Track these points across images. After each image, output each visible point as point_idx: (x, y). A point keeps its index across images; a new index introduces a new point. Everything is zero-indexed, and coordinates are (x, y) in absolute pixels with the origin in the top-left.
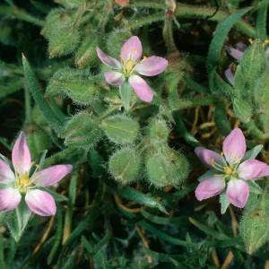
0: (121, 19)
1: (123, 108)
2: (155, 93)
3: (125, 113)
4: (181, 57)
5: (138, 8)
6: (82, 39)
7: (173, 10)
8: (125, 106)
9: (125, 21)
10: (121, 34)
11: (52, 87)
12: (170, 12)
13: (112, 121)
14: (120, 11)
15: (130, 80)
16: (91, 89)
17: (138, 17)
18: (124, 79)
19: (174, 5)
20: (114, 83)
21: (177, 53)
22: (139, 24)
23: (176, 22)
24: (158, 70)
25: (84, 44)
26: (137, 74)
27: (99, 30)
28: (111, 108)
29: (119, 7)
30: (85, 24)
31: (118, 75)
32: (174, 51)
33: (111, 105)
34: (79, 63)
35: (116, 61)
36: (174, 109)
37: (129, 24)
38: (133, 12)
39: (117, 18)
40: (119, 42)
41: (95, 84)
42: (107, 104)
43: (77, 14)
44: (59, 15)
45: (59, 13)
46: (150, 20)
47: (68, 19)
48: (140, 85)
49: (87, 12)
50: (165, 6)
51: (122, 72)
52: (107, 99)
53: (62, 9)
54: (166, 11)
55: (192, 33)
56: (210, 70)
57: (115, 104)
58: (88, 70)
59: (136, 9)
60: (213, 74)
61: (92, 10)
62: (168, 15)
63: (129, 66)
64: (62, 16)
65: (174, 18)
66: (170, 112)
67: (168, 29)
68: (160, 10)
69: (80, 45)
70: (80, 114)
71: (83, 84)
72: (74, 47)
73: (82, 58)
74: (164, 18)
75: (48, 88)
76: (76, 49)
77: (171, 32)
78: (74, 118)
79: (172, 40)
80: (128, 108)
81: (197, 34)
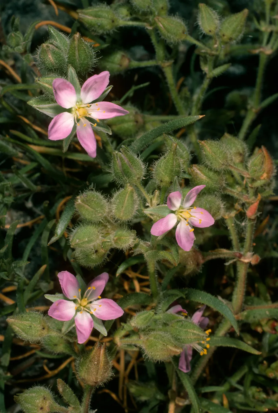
0: (235, 209)
1: (148, 207)
2: (160, 238)
3: (142, 208)
4: (198, 265)
5: (245, 227)
6: (216, 172)
7: (242, 260)
8: (148, 209)
9: (233, 214)
10: (219, 209)
11: (172, 142)
12: (241, 256)
13: (132, 196)
14: (243, 209)
15: (172, 215)
16: (167, 179)
17: (237, 226)
18: (174, 209)
19: (246, 261)
20: (170, 200)
21: (202, 261)
22: (231, 225)
23: (231, 262)
24: (181, 242)
25: (211, 174)
26: (178, 222)
27: (224, 189)
28: (148, 197)
29: (246, 208)
30: (233, 176)
31: (177, 203)
32: (203, 259)
33: (151, 196)
34: (194, 168)
35: (191, 203)
36: (145, 255)
37: (231, 218)
38: (242, 221)
39: (237, 206)
40: (210, 207)
41: (171, 183)
42: (153, 193)
43: (241, 168)
44: (241, 151)
45: (244, 152)
46: (234, 237)
47: (237, 159)
48: (167, 224)
49: (243, 178)
50: (246, 252)
51: (181, 207)
52: (157, 193)
53: (247, 154)
54: (242, 253)
55: (225, 277)
56: (182, 292)
57: (151, 200)
58: (186, 176)
59: (243, 224)
60: (178, 294)
61: (244, 182)
62: (238, 255)
63: (185, 215)
64: (240, 154)
65: (235, 260)
66: (143, 251)
67: (224, 254)
68: (242, 246)
69: (211, 170)
70: (143, 167)
71: (172, 171)
72: (209, 164)
73: (199, 172)
74: (235, 250)
75: (172, 138)
76: (206, 166)
77: (222, 256)
78: (139, 161)
79: (214, 257)
80: (147, 212)
81: (224, 282)
